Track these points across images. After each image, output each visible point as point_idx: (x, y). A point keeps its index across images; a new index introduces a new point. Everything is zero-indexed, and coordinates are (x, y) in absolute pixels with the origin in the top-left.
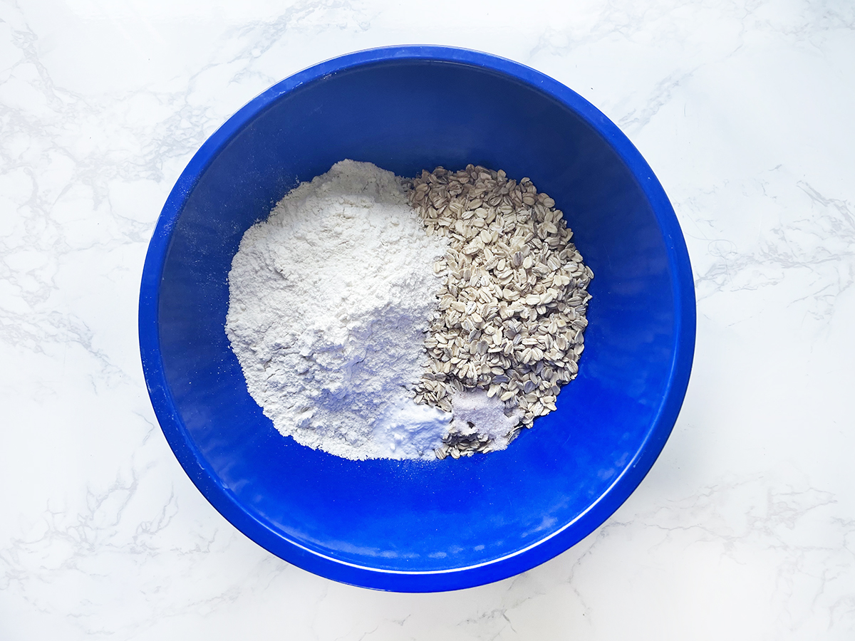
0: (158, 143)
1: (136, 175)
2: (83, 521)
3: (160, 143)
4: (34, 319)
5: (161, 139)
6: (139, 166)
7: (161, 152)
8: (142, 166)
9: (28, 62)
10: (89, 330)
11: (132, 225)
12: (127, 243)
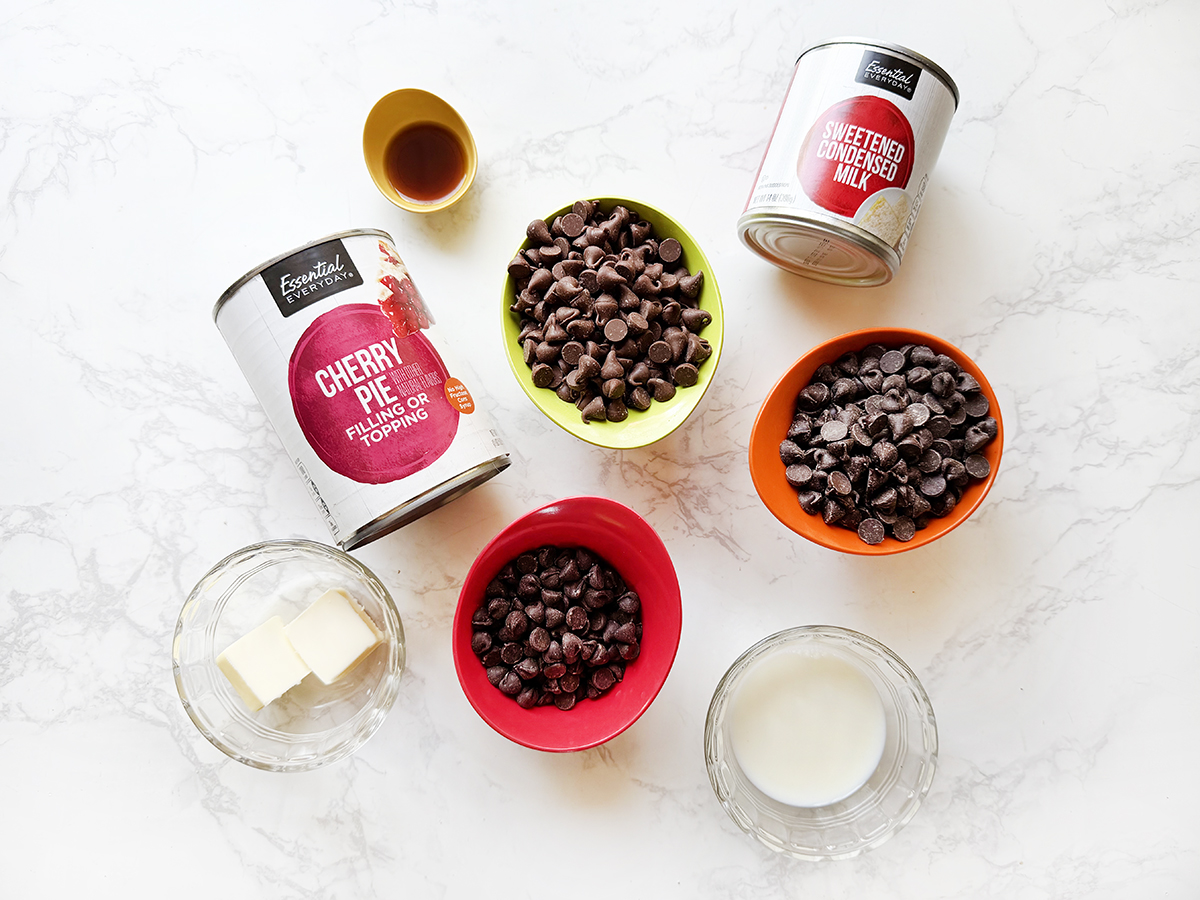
0: (19, 647)
1: (44, 600)
2: (70, 152)
3: (16, 647)
4: (158, 399)
5: (14, 654)
6: (41, 614)
7: (13, 634)
8: (37, 614)
9: (210, 765)
10: (86, 387)
11: (43, 529)
12: (48, 504)
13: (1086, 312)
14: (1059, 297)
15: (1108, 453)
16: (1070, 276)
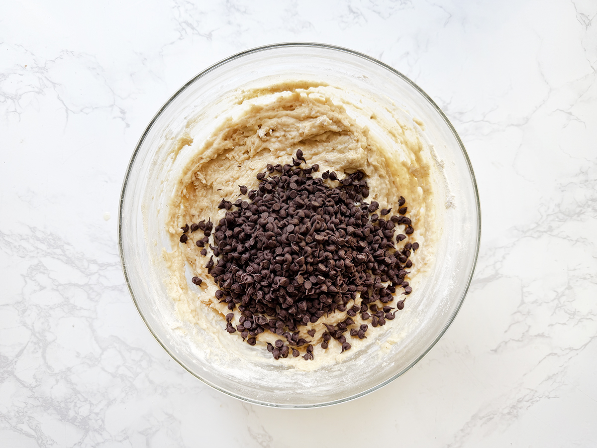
13: (564, 238)
14: (551, 229)
15: (570, 318)
16: (558, 217)
